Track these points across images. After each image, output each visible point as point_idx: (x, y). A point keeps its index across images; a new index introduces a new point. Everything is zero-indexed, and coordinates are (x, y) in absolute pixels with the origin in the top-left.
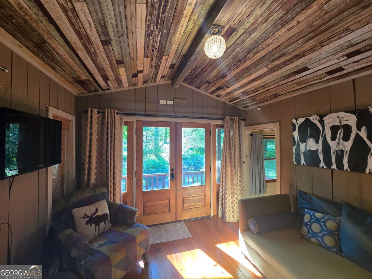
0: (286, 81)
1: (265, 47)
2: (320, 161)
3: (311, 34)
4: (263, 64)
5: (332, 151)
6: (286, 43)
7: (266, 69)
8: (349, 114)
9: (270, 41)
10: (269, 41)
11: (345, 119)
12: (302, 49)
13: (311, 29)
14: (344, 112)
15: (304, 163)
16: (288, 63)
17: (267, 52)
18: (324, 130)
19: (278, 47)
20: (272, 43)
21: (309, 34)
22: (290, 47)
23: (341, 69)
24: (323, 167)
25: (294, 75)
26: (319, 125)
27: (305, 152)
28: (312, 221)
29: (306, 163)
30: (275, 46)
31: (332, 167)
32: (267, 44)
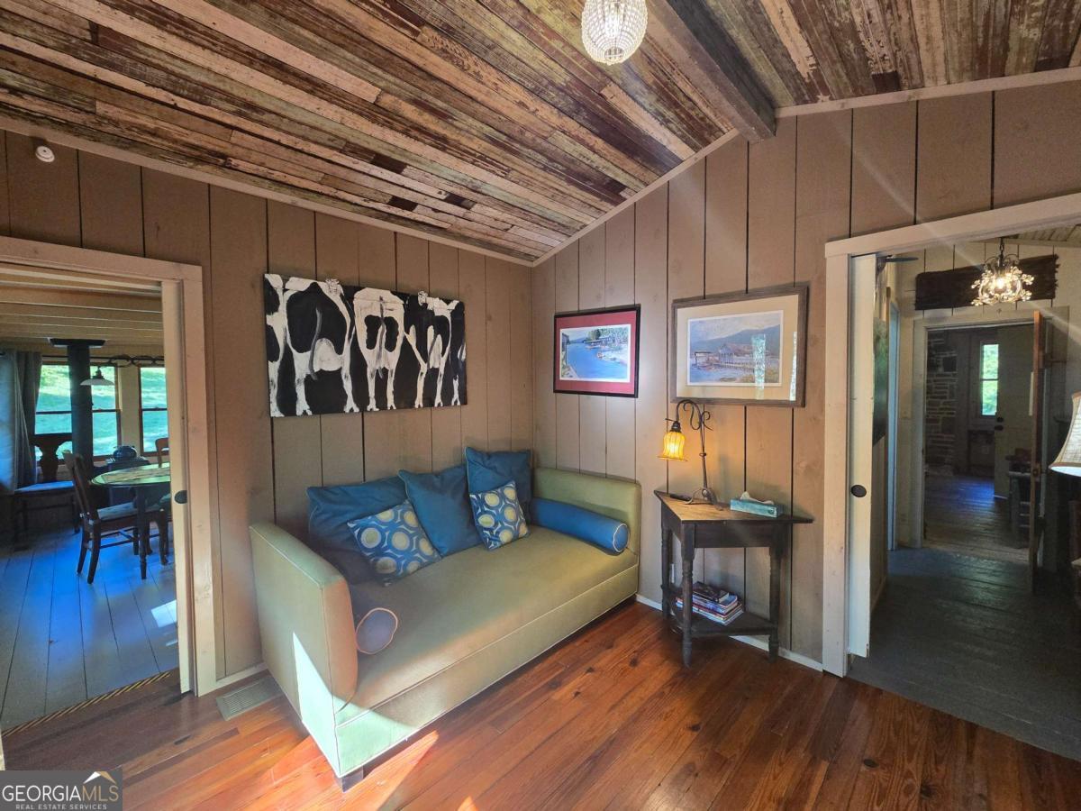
0: (326, 153)
1: (470, 72)
2: (346, 396)
3: (504, 138)
4: (398, 81)
5: (369, 371)
6: (483, 109)
7: (369, 93)
8: (396, 297)
9: (490, 77)
10: (490, 75)
11: (389, 306)
12: (464, 141)
13: (516, 134)
14: (389, 292)
15: (306, 407)
16: (414, 133)
17: (452, 81)
18: (353, 324)
19: (471, 97)
20: (483, 83)
21: (506, 135)
22: (470, 120)
23: (410, 206)
24: (352, 410)
25: (363, 158)
26: (343, 308)
27: (308, 376)
28: (387, 534)
29: (311, 409)
30: (473, 93)
31: (369, 408)
32: (482, 73)
